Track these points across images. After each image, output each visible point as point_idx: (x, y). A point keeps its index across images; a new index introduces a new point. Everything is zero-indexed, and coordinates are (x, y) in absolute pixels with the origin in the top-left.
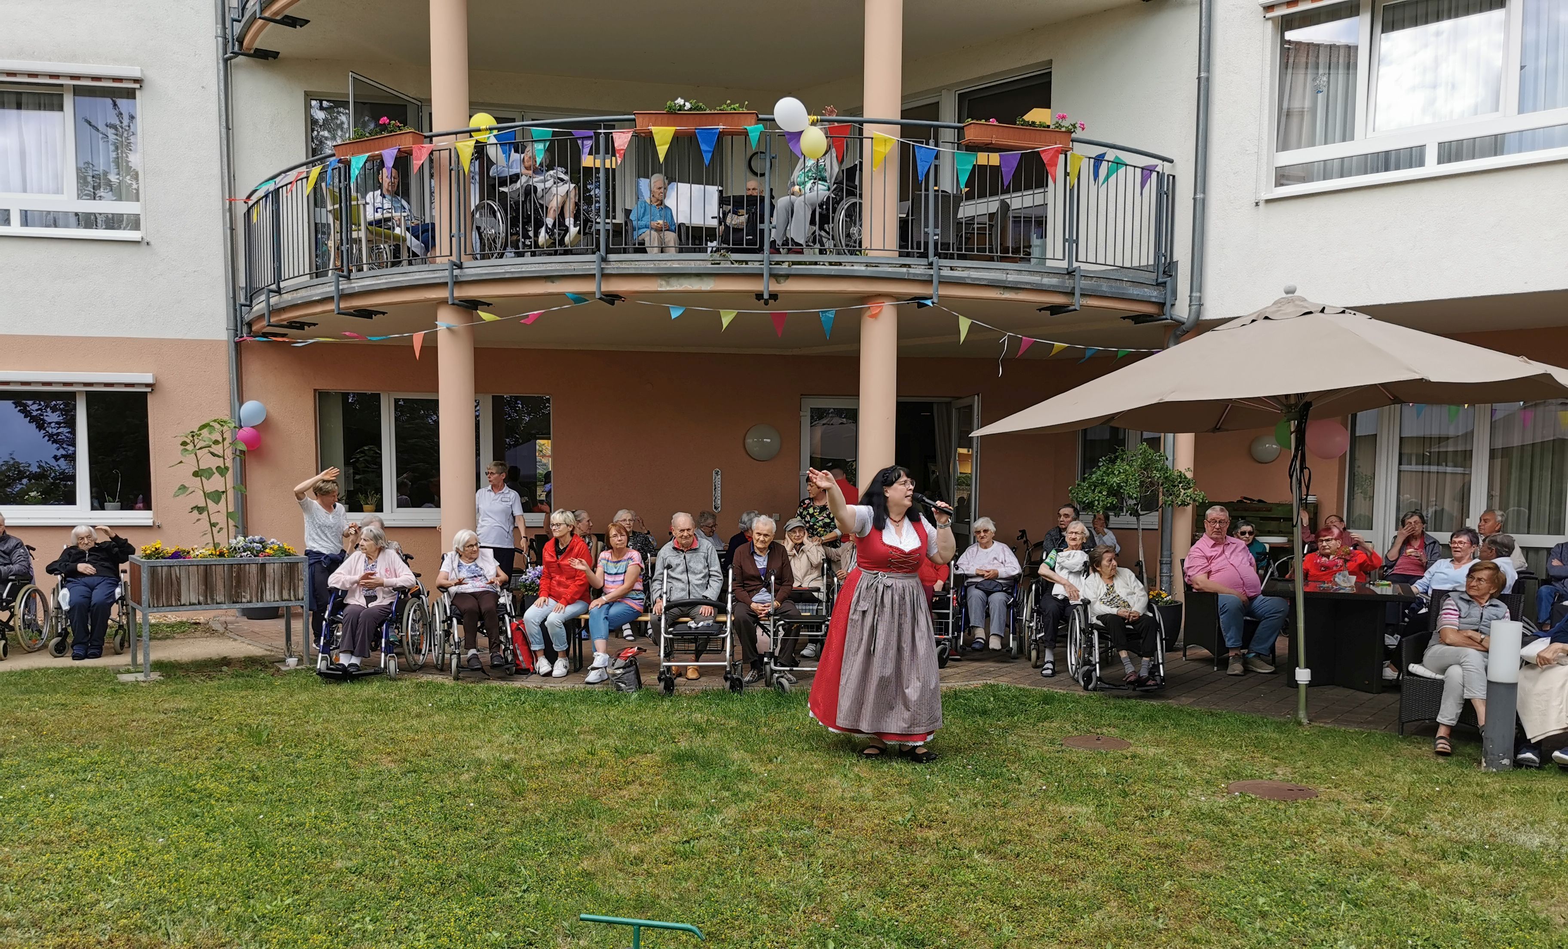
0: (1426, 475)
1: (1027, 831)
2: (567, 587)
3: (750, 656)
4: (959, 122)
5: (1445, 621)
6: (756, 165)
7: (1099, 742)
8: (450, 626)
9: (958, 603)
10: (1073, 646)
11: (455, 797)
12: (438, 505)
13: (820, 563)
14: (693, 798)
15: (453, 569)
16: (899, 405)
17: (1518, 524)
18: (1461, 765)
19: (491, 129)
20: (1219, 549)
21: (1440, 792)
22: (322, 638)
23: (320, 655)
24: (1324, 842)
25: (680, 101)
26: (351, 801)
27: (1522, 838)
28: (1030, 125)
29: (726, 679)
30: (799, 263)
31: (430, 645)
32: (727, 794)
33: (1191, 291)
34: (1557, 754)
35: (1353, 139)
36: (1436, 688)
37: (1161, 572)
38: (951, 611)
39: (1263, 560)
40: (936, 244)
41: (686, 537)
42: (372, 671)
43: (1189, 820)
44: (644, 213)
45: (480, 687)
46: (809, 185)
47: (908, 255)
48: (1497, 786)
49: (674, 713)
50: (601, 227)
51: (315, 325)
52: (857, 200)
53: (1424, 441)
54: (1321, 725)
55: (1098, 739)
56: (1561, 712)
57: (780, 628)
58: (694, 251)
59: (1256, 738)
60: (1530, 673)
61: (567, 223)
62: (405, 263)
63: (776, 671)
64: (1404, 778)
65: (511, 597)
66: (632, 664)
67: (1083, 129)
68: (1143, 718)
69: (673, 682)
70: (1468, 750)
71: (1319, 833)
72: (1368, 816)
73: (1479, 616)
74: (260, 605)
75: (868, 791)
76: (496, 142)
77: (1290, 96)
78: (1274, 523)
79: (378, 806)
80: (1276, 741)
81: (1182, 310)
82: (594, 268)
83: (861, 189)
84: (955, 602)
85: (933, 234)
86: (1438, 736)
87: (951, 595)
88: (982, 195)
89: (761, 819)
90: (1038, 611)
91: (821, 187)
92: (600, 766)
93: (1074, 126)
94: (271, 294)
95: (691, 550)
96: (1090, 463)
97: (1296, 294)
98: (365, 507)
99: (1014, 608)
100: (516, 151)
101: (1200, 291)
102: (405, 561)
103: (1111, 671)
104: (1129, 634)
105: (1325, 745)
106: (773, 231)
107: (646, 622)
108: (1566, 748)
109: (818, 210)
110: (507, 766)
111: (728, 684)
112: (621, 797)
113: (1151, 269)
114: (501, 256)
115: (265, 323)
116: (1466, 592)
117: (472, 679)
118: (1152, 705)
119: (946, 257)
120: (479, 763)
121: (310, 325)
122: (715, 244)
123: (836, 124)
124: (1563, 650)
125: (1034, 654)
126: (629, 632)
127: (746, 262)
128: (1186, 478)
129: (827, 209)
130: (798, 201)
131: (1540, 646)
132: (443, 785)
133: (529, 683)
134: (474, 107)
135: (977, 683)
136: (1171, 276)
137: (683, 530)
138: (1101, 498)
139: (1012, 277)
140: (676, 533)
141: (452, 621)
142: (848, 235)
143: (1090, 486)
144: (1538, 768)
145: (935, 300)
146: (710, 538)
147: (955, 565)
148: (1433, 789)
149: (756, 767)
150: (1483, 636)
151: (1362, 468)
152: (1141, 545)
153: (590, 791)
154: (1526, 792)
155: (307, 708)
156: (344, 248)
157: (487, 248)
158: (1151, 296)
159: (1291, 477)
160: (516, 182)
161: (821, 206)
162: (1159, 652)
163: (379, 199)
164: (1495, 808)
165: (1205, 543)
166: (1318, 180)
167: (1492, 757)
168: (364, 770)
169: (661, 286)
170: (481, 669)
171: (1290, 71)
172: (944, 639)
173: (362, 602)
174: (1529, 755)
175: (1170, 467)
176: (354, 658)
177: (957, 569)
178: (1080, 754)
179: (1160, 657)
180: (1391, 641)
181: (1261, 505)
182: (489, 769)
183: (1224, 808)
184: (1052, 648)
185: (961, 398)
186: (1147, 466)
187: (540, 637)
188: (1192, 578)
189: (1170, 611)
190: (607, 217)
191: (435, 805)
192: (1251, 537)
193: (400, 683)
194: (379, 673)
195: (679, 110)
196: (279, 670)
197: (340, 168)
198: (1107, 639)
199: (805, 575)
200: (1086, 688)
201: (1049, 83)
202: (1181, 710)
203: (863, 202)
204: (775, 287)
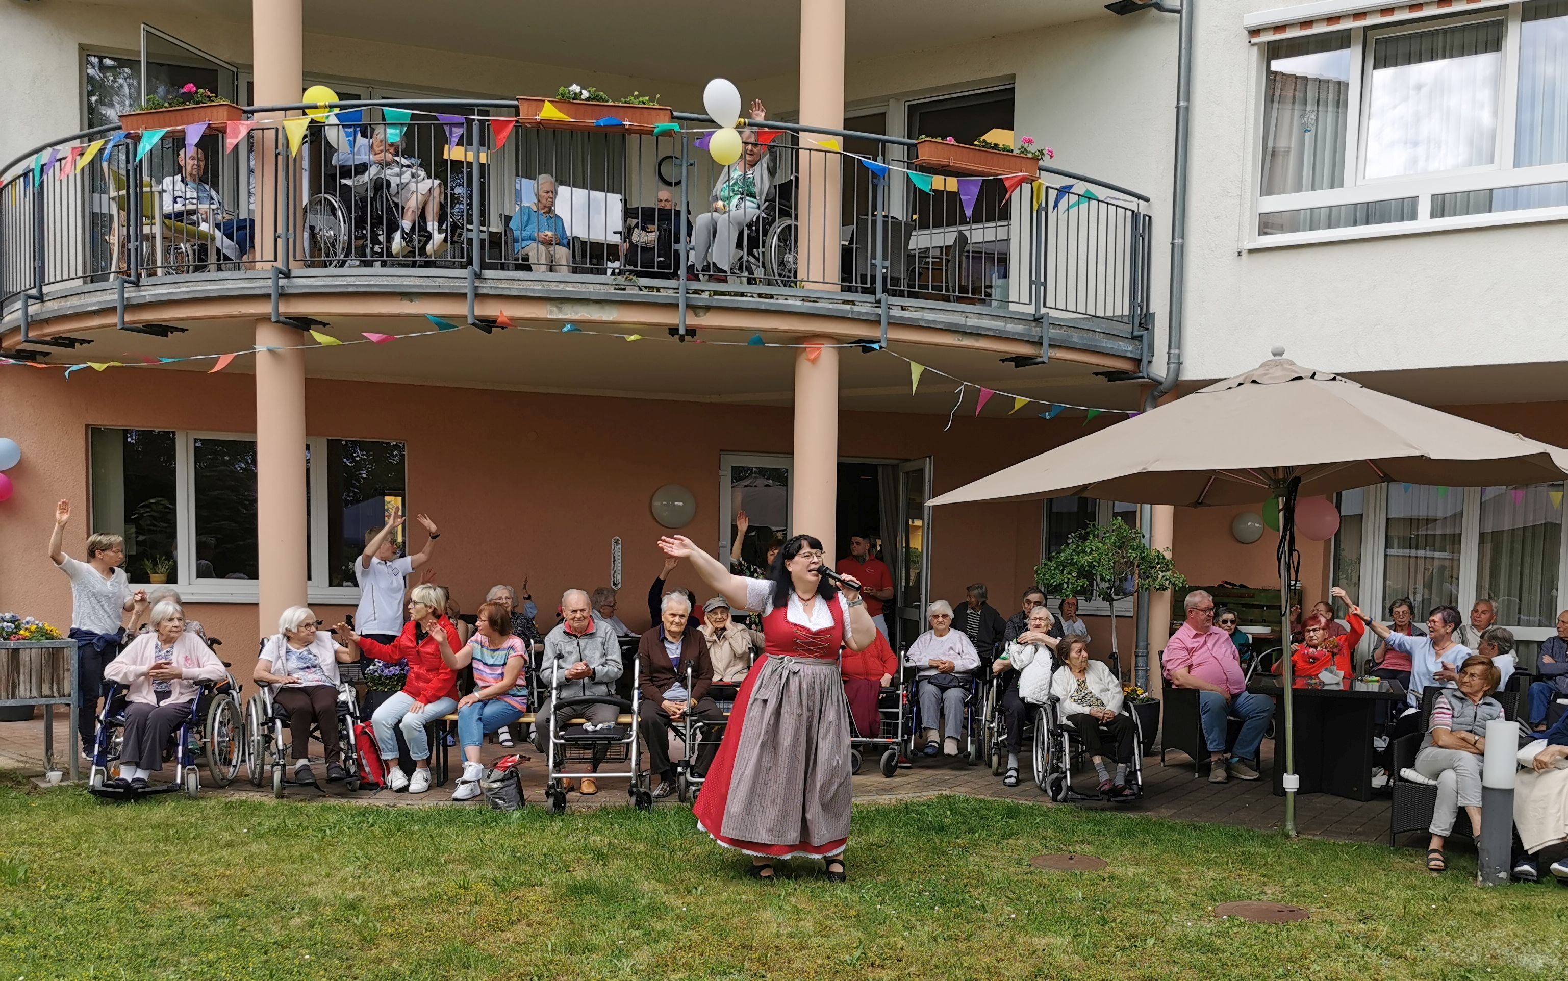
0: (1413, 560)
1: (995, 967)
2: (428, 681)
3: (661, 766)
4: (909, 138)
5: (1437, 721)
6: (669, 171)
7: (1072, 862)
8: (272, 730)
9: (908, 700)
10: (1040, 751)
11: (283, 948)
12: (257, 578)
13: (744, 653)
14: (598, 939)
15: (279, 657)
16: (840, 466)
17: (1508, 616)
18: (1456, 879)
19: (331, 107)
20: (1201, 640)
21: (1436, 910)
22: (97, 746)
23: (94, 767)
24: (1318, 968)
25: (575, 88)
26: (143, 956)
27: (1525, 960)
28: (993, 148)
29: (631, 793)
30: (723, 293)
31: (244, 754)
32: (637, 933)
33: (1170, 348)
34: (1555, 866)
35: (1342, 186)
36: (1430, 793)
37: (1136, 666)
38: (900, 710)
39: (1246, 652)
40: (884, 278)
41: (579, 619)
42: (165, 787)
43: (1175, 949)
44: (528, 221)
45: (313, 807)
46: (735, 201)
47: (849, 289)
48: (1495, 902)
49: (567, 836)
50: (474, 235)
51: (89, 342)
52: (792, 222)
53: (1412, 522)
54: (1310, 837)
55: (1071, 858)
56: (1559, 820)
57: (698, 731)
58: (591, 272)
59: (1243, 854)
60: (1526, 777)
61: (429, 228)
62: (213, 267)
63: (692, 784)
64: (1398, 895)
65: (354, 693)
66: (513, 776)
67: (1052, 157)
68: (1120, 833)
69: (564, 798)
70: (1463, 862)
71: (1313, 959)
72: (1363, 938)
73: (1473, 715)
74: (11, 703)
75: (808, 925)
76: (337, 122)
77: (1275, 136)
78: (1256, 611)
79: (179, 962)
80: (1264, 857)
81: (1159, 369)
82: (465, 286)
83: (796, 209)
84: (905, 699)
85: (881, 266)
86: (1430, 848)
87: (900, 692)
88: (938, 224)
89: (680, 963)
90: (1000, 709)
91: (749, 203)
92: (476, 903)
93: (1041, 152)
94: (30, 301)
95: (586, 635)
96: (1056, 539)
97: (1284, 356)
98: (153, 577)
99: (974, 705)
100: (364, 135)
101: (1179, 348)
102: (210, 647)
103: (1082, 779)
104: (1103, 736)
105: (1315, 859)
106: (692, 253)
107: (529, 724)
108: (1565, 860)
109: (746, 231)
110: (352, 906)
111: (634, 799)
112: (504, 941)
113: (1126, 320)
114: (342, 264)
115: (21, 337)
116: (1459, 689)
117: (302, 797)
118: (1128, 818)
119: (894, 294)
120: (315, 904)
121: (82, 342)
122: (617, 264)
123: (766, 129)
124: (1561, 753)
125: (995, 759)
126: (506, 736)
127: (658, 289)
128: (1164, 558)
129: (757, 230)
130: (722, 220)
131: (1537, 749)
132: (266, 932)
133: (379, 800)
134: (309, 78)
135: (931, 794)
136: (1147, 329)
137: (575, 611)
138: (1069, 579)
139: (972, 322)
140: (567, 614)
141: (274, 724)
142: (782, 264)
143: (1057, 567)
144: (1535, 882)
145: (884, 344)
146: (608, 620)
147: (905, 656)
148: (1428, 906)
149: (671, 900)
150: (1477, 738)
151: (1347, 553)
152: (1114, 635)
153: (463, 935)
154: (1526, 908)
155: (77, 837)
156: (132, 246)
157: (323, 254)
158: (1127, 351)
159: (1279, 560)
160: (363, 173)
161: (749, 226)
162: (1137, 757)
163: (180, 186)
164: (1495, 927)
165: (1185, 632)
166: (1304, 230)
167: (1488, 870)
168: (159, 916)
169: (551, 312)
170: (315, 785)
171: (1276, 105)
172: (893, 743)
173: (152, 699)
174: (1526, 868)
175: (1147, 546)
176: (139, 770)
177: (908, 660)
178: (1051, 875)
179: (1137, 762)
180: (1380, 743)
181: (1243, 590)
182: (328, 911)
183: (1211, 933)
184: (1016, 753)
185: (909, 460)
186: (1122, 544)
187: (393, 743)
188: (1171, 673)
189: (1148, 709)
190: (482, 223)
191: (256, 959)
192: (1234, 626)
193: (203, 803)
194: (174, 790)
195: (574, 99)
196: (36, 787)
197: (128, 144)
198: (1079, 742)
199: (727, 667)
200: (1054, 799)
201: (1012, 101)
202: (1161, 824)
203: (799, 224)
204: (693, 321)
